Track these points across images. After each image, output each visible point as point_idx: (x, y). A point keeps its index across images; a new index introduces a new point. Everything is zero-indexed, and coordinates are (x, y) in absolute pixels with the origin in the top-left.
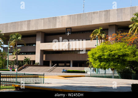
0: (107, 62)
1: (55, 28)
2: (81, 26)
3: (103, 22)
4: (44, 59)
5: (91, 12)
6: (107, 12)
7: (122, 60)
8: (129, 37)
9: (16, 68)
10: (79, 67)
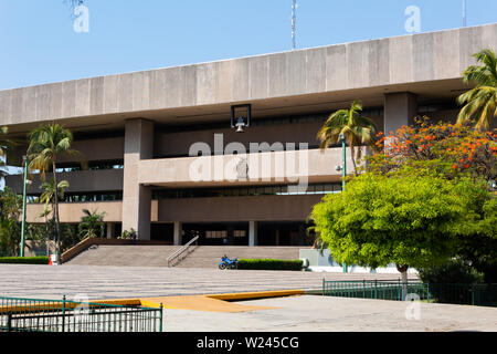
0: (383, 242)
1: (194, 104)
2: (285, 99)
3: (366, 84)
4: (154, 217)
5: (322, 49)
6: (379, 47)
7: (436, 235)
8: (456, 140)
9: (54, 250)
10: (281, 244)
